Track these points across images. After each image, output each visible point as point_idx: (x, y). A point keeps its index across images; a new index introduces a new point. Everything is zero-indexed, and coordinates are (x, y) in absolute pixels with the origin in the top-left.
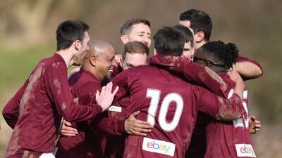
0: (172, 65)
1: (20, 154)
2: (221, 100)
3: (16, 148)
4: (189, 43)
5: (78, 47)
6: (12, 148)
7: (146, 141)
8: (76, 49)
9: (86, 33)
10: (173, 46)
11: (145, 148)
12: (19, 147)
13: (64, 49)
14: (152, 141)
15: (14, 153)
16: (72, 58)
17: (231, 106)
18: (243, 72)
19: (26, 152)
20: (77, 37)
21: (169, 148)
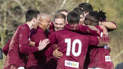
0: (74, 29)
1: (9, 67)
2: (98, 38)
3: (8, 64)
4: (82, 15)
5: (35, 21)
6: (6, 64)
7: (66, 62)
8: (34, 21)
9: (38, 15)
10: (74, 19)
11: (66, 65)
12: (9, 64)
13: (29, 21)
14: (68, 61)
15: (7, 66)
16: (32, 26)
17: (103, 39)
18: (106, 26)
19: (12, 66)
20: (34, 16)
21: (76, 65)
